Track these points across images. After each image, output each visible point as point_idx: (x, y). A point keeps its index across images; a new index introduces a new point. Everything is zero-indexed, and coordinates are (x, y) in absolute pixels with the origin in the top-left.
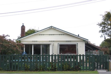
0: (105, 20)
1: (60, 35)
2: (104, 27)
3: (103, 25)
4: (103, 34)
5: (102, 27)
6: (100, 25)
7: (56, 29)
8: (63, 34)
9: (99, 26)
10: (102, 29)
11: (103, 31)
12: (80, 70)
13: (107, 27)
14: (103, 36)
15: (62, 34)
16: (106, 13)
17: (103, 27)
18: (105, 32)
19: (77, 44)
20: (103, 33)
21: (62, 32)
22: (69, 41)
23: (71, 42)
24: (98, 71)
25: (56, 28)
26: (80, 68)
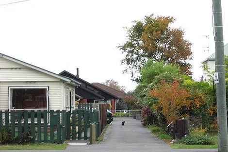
0: (132, 37)
1: (12, 68)
2: (132, 52)
3: (128, 49)
4: (128, 66)
5: (126, 53)
6: (124, 48)
7: (4, 57)
8: (20, 68)
9: (122, 50)
10: (127, 56)
11: (129, 61)
12: (32, 141)
13: (138, 53)
14: (128, 70)
15: (16, 68)
16: (135, 24)
17: (130, 51)
18: (133, 63)
19: (47, 88)
20: (128, 64)
21: (16, 63)
22: (31, 82)
23: (36, 83)
24: (70, 144)
25: (3, 55)
26: (32, 137)
